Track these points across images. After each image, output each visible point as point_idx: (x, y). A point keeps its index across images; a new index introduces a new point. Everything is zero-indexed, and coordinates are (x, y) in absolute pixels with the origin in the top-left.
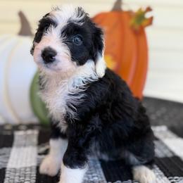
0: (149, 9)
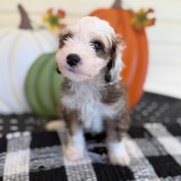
0: (151, 11)
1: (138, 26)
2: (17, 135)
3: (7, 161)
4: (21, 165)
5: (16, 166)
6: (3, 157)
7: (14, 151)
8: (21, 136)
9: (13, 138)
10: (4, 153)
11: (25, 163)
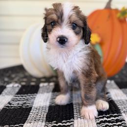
1: (122, 18)
2: (46, 84)
3: (36, 99)
4: (44, 101)
5: (41, 102)
6: (34, 96)
7: (42, 93)
8: (49, 85)
9: (43, 86)
10: (35, 94)
11: (47, 100)
